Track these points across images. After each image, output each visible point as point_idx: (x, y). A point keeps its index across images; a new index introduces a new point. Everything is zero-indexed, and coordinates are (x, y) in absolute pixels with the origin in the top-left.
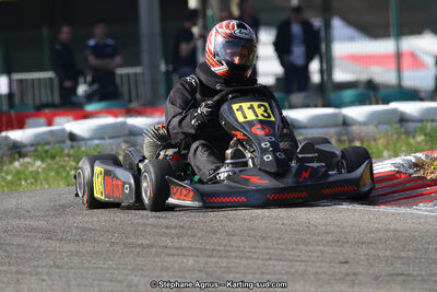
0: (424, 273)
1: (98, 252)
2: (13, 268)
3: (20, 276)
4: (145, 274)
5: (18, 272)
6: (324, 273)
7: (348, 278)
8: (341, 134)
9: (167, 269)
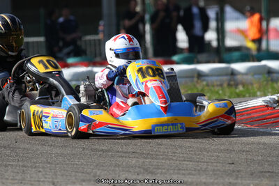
1: (74, 154)
2: (21, 164)
3: (25, 169)
4: (105, 168)
5: (24, 166)
6: (219, 170)
7: (234, 174)
8: (230, 80)
9: (119, 166)
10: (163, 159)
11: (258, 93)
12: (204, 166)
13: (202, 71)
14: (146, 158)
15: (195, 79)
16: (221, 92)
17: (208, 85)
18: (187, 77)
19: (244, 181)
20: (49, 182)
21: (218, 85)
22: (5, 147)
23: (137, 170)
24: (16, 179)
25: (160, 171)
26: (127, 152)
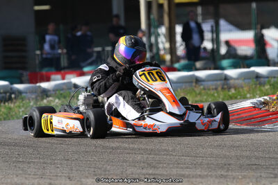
0: (267, 164)
1: (88, 152)
2: (42, 161)
3: (45, 165)
4: (114, 164)
5: (44, 163)
6: (213, 164)
7: (225, 167)
8: (224, 85)
9: (126, 162)
10: (164, 155)
11: (248, 95)
12: (200, 160)
13: (199, 77)
14: (150, 154)
15: (194, 84)
16: (216, 95)
17: (204, 89)
18: (186, 82)
19: (234, 174)
20: (65, 176)
21: (213, 89)
22: (28, 147)
24: (37, 175)
25: (161, 165)
26: (133, 149)
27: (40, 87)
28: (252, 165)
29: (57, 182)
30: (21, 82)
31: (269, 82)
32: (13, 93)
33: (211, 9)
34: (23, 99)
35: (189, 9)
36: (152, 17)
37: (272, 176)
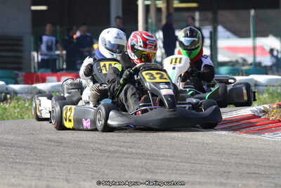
0: (267, 173)
1: (85, 155)
2: (38, 162)
3: (42, 167)
4: (112, 168)
5: (41, 165)
6: (211, 171)
7: (225, 175)
9: (124, 166)
10: (163, 160)
12: (198, 167)
14: (149, 159)
19: (234, 182)
20: (63, 179)
22: (25, 148)
23: (140, 169)
24: (34, 176)
25: (160, 171)
26: (131, 153)
27: (35, 88)
28: (252, 173)
29: (54, 184)
30: (16, 83)
31: (268, 91)
32: (8, 93)
33: (210, 15)
34: (18, 100)
35: (187, 14)
36: (150, 21)
37: (272, 185)
